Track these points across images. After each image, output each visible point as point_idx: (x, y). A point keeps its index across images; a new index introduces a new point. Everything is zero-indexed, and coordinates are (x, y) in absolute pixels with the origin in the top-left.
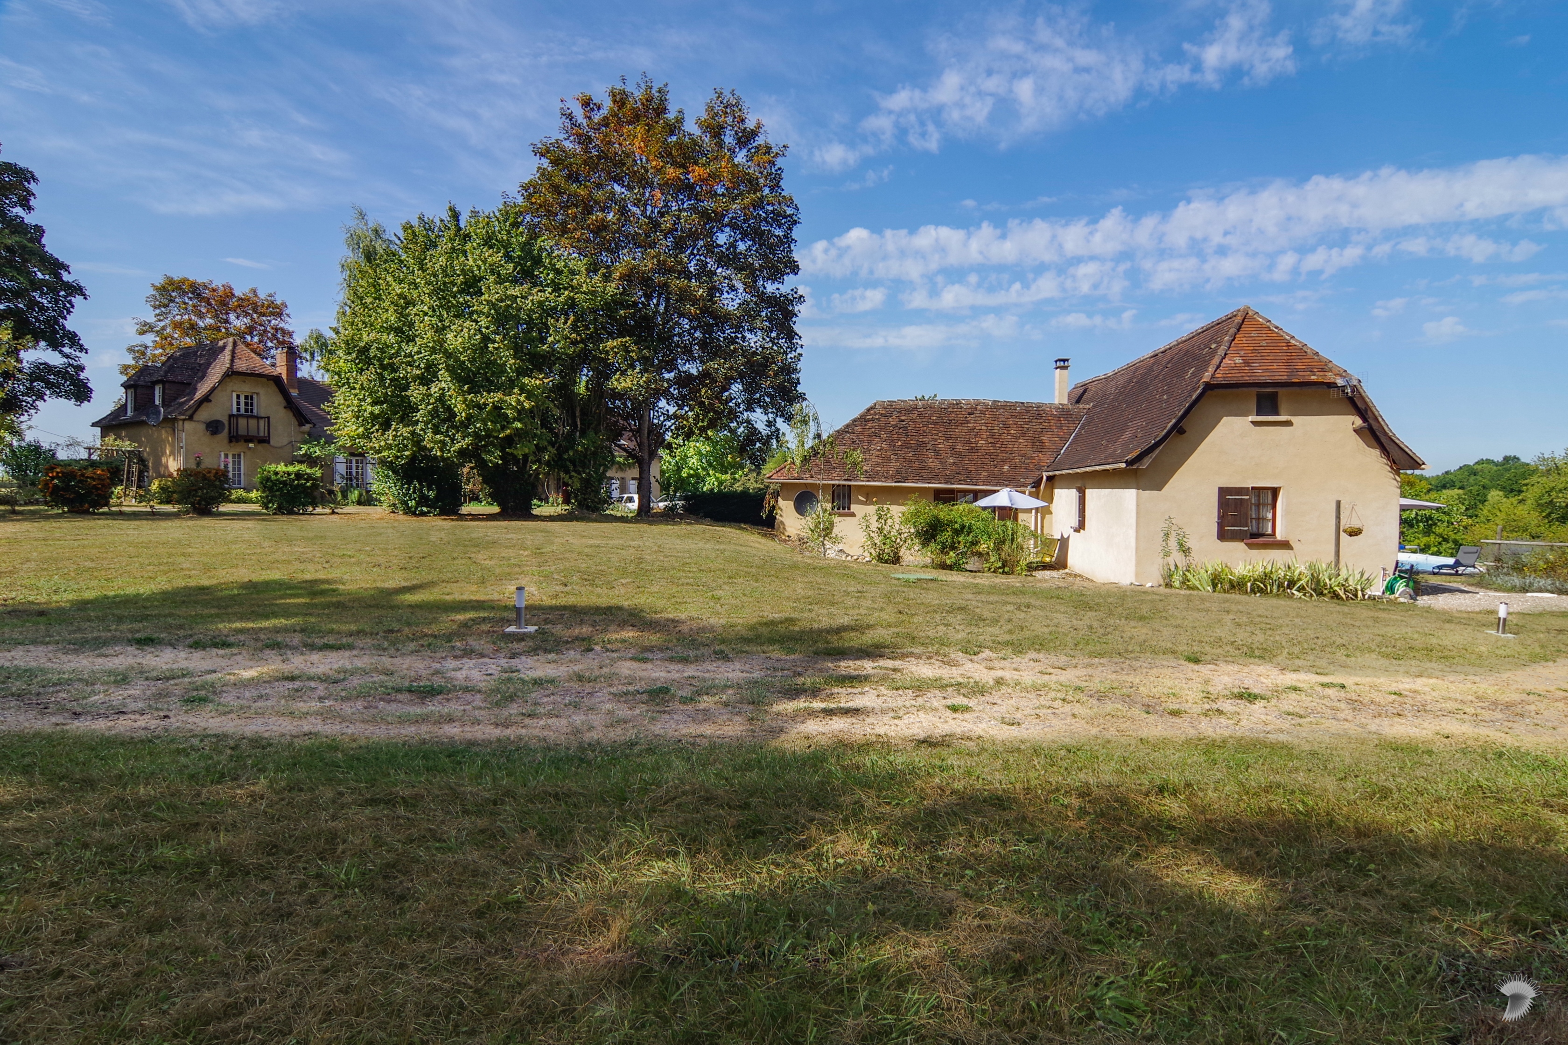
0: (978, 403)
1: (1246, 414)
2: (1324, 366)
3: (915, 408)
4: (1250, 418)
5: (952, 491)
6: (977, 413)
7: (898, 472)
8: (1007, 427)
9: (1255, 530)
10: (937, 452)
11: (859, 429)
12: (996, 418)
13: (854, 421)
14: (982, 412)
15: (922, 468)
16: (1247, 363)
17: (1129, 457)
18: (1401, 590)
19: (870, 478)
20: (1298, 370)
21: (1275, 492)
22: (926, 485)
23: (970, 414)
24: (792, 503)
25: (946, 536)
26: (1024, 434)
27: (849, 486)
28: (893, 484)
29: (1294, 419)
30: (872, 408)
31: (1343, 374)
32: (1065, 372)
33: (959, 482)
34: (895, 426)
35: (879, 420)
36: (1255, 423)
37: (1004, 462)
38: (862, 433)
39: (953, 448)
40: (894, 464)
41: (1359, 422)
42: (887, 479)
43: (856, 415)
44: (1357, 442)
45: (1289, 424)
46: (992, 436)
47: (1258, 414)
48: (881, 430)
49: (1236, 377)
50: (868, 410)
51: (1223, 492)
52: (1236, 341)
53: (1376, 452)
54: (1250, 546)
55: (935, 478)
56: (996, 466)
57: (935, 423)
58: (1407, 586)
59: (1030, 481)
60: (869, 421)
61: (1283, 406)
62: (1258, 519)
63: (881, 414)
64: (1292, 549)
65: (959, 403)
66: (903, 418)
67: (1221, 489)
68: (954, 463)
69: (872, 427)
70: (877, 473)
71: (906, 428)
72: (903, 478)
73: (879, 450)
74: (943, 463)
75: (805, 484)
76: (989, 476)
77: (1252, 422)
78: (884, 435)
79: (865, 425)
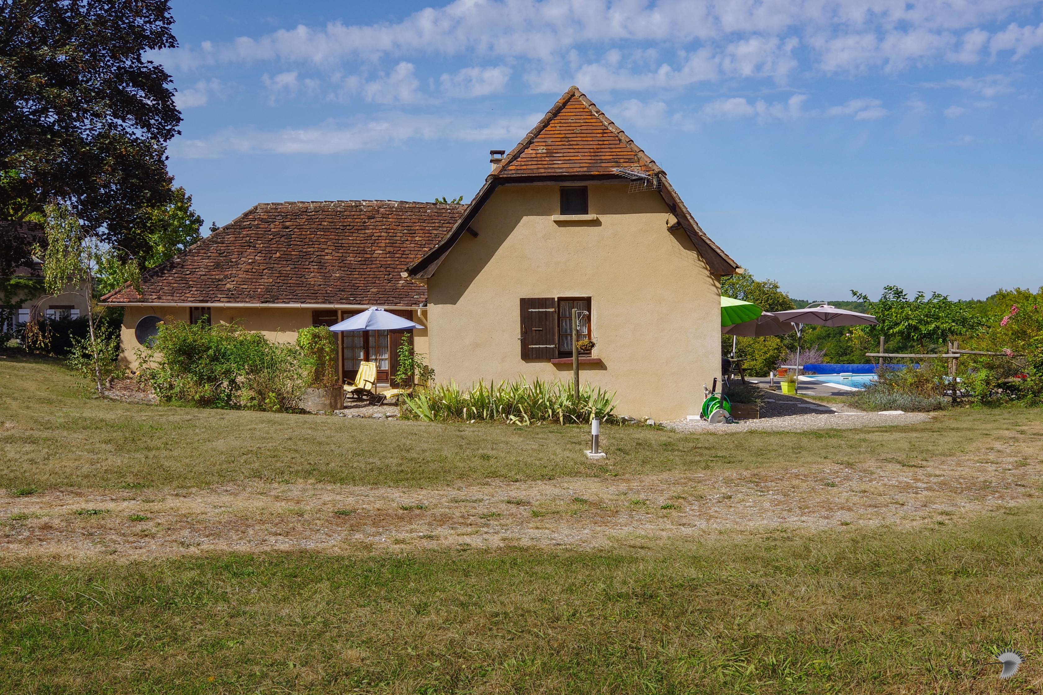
0: (381, 204)
1: (547, 213)
2: (635, 156)
3: (305, 211)
4: (554, 217)
5: (333, 312)
6: (378, 217)
7: (268, 291)
8: (412, 233)
10: (321, 265)
11: (231, 238)
12: (400, 223)
14: (384, 216)
16: (550, 153)
17: (412, 265)
18: (714, 412)
19: (232, 297)
20: (602, 161)
21: (588, 301)
23: (370, 218)
24: (133, 331)
25: (202, 365)
27: (209, 308)
28: (258, 305)
29: (603, 218)
30: (251, 212)
31: (649, 165)
33: (340, 302)
34: (275, 234)
35: (257, 226)
38: (233, 243)
39: (342, 260)
40: (266, 280)
41: (673, 220)
42: (252, 298)
44: (671, 243)
45: (596, 223)
46: (392, 244)
47: (562, 213)
48: (258, 239)
50: (246, 215)
51: (526, 303)
52: (549, 128)
53: (692, 255)
54: (560, 366)
55: (314, 297)
56: (390, 281)
57: (325, 230)
58: (721, 407)
60: (244, 227)
61: (591, 203)
62: (572, 334)
63: (262, 220)
64: (608, 369)
65: (358, 205)
66: (288, 224)
67: (523, 301)
68: (340, 278)
69: (247, 235)
70: (242, 292)
71: (289, 236)
72: (272, 297)
73: (250, 264)
74: (326, 278)
75: (152, 307)
76: (378, 293)
77: (556, 222)
78: (260, 245)
79: (239, 233)
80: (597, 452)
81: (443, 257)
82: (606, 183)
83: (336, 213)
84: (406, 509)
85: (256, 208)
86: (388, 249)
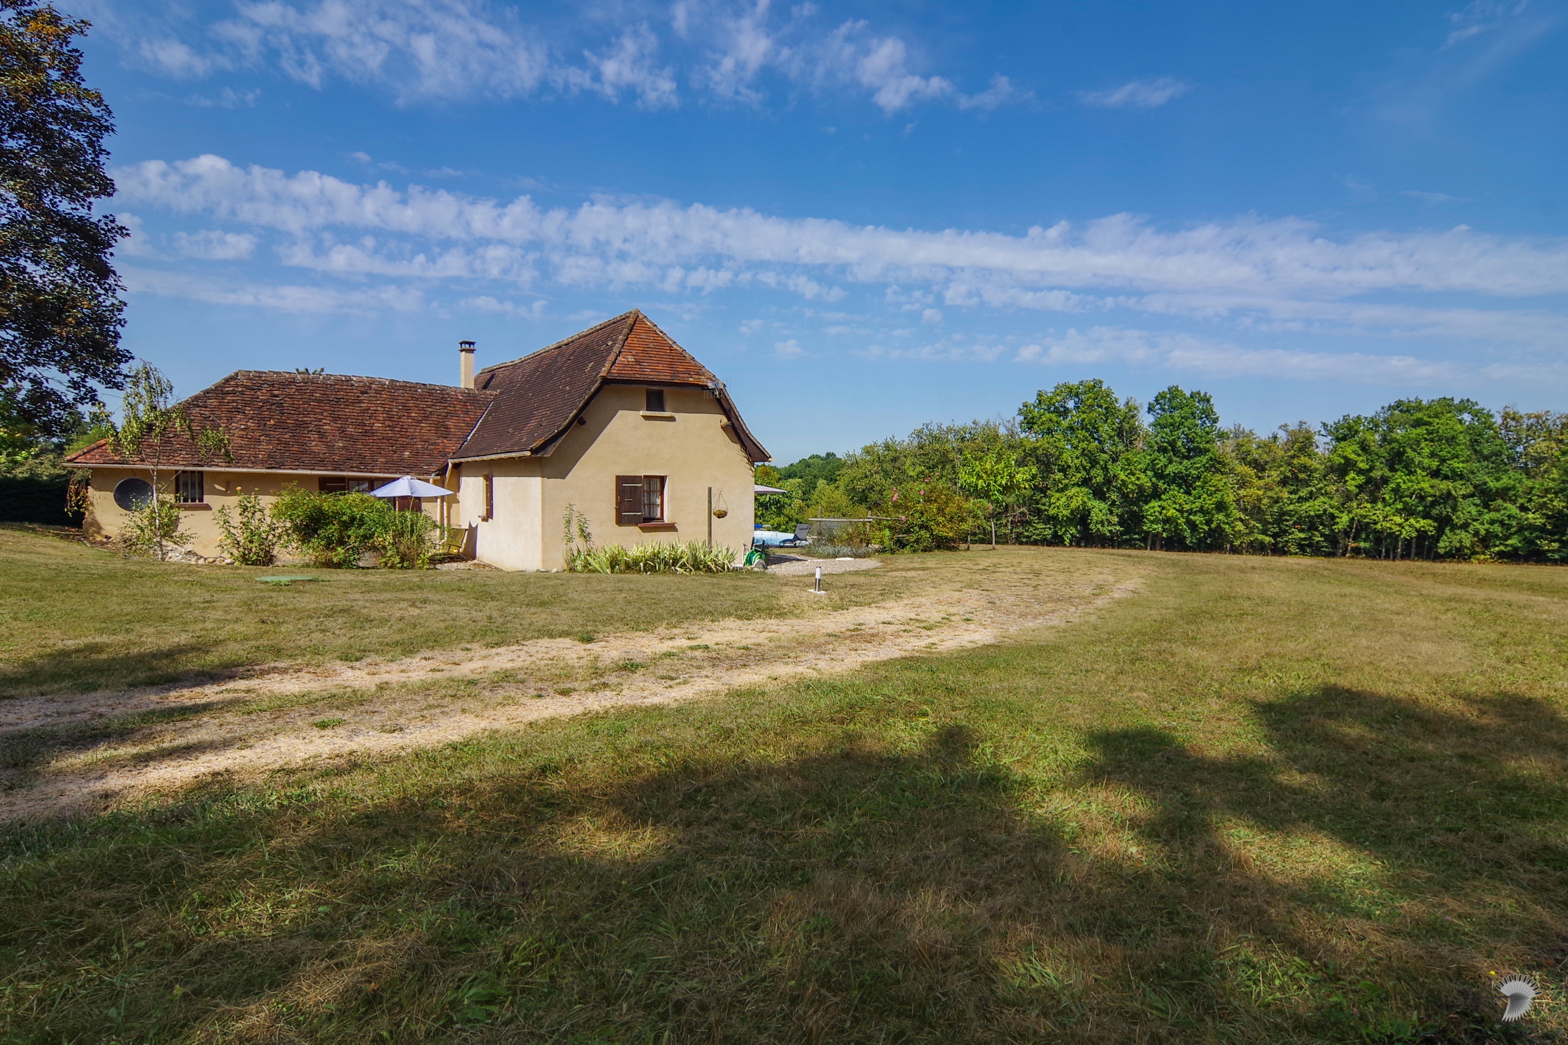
0: (372, 381)
1: (636, 409)
2: (699, 370)
3: (293, 382)
4: (641, 413)
5: (342, 479)
6: (372, 393)
7: (270, 456)
8: (407, 409)
9: (647, 515)
10: (322, 435)
11: (213, 402)
12: (394, 399)
13: (207, 392)
14: (377, 392)
15: (305, 452)
16: (638, 362)
17: (534, 446)
18: (756, 562)
19: (230, 462)
20: (679, 372)
21: (663, 479)
22: (309, 472)
23: (363, 393)
24: (112, 494)
25: (333, 529)
26: (426, 418)
27: (201, 473)
28: (264, 471)
29: (677, 416)
30: (231, 378)
31: (713, 378)
32: (471, 355)
33: (351, 469)
34: (265, 402)
35: (242, 393)
37: (404, 447)
38: (219, 407)
39: (342, 430)
40: (265, 447)
41: (725, 420)
42: (255, 464)
43: (209, 384)
44: (723, 438)
45: (672, 419)
46: (390, 418)
47: (647, 410)
48: (246, 405)
49: (628, 374)
50: (227, 381)
51: (620, 480)
52: (629, 341)
53: (738, 447)
54: (644, 530)
55: (321, 463)
56: (395, 452)
57: (319, 401)
58: (760, 558)
59: (434, 468)
60: (228, 393)
61: (668, 403)
62: (650, 504)
63: (246, 387)
64: (676, 530)
65: (349, 380)
66: (276, 392)
67: (618, 478)
68: (344, 448)
69: (233, 401)
70: (241, 457)
71: (280, 405)
72: (277, 463)
73: (242, 430)
74: (330, 447)
75: (131, 469)
76: (387, 462)
77: (643, 416)
78: (249, 411)
79: (223, 398)
80: (819, 591)
81: (560, 441)
82: (676, 388)
83: (325, 385)
85: (237, 374)
86: (387, 423)
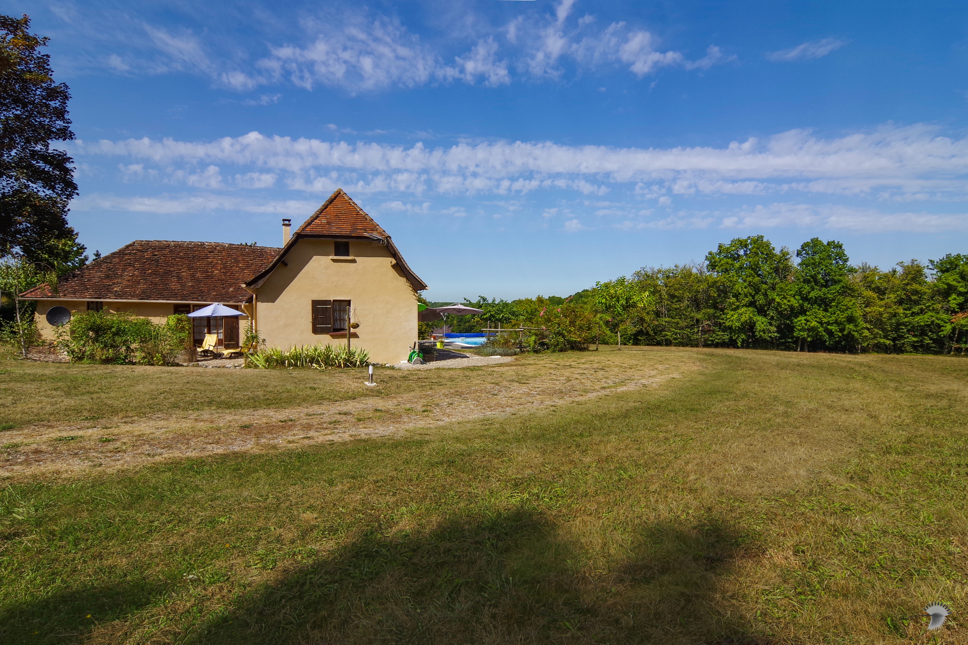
0: (218, 245)
1: (327, 255)
2: (374, 227)
3: (168, 246)
4: (331, 257)
5: (188, 306)
6: (216, 252)
7: (143, 292)
8: (237, 262)
9: (339, 327)
10: (179, 278)
11: (117, 260)
12: (229, 255)
13: (114, 254)
14: (219, 251)
15: (166, 289)
16: (329, 223)
18: (415, 358)
19: (118, 295)
20: (357, 229)
21: (349, 302)
22: (165, 301)
23: (210, 252)
24: (45, 316)
25: (107, 338)
26: (248, 267)
27: (101, 302)
28: (137, 301)
29: (358, 259)
30: (130, 245)
31: (382, 233)
32: (288, 228)
33: (192, 300)
34: (148, 259)
35: (135, 254)
36: (334, 261)
37: (231, 286)
38: (118, 263)
39: (193, 276)
40: (142, 286)
41: (394, 262)
42: (133, 297)
43: (116, 249)
44: (393, 273)
45: (354, 261)
46: (225, 268)
47: (335, 255)
48: (136, 261)
49: (319, 231)
50: (127, 247)
51: (315, 303)
52: (327, 209)
53: (404, 279)
54: (334, 337)
55: (175, 297)
56: (224, 288)
57: (181, 258)
58: (418, 356)
59: (245, 298)
60: (126, 254)
61: (351, 251)
62: (340, 320)
63: (138, 250)
64: (358, 337)
65: (203, 244)
66: (156, 253)
67: (313, 301)
68: (192, 286)
69: (129, 259)
70: (125, 293)
71: (157, 261)
72: (147, 296)
73: (130, 276)
74: (183, 286)
75: (59, 301)
76: (217, 295)
77: (332, 260)
78: (137, 265)
79: (123, 258)
80: (372, 383)
81: (267, 277)
82: (359, 240)
83: (188, 248)
84: (283, 422)
85: (134, 243)
86: (222, 271)
